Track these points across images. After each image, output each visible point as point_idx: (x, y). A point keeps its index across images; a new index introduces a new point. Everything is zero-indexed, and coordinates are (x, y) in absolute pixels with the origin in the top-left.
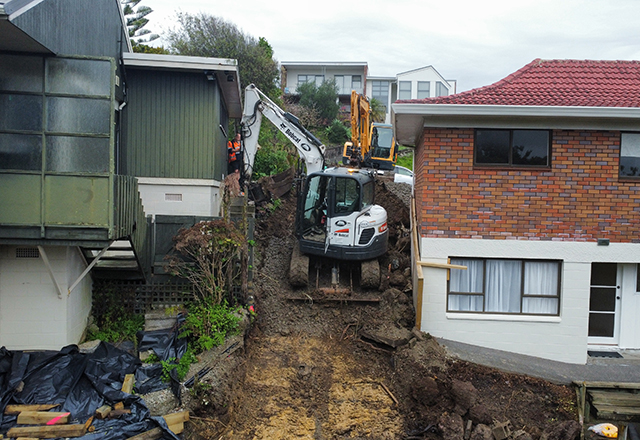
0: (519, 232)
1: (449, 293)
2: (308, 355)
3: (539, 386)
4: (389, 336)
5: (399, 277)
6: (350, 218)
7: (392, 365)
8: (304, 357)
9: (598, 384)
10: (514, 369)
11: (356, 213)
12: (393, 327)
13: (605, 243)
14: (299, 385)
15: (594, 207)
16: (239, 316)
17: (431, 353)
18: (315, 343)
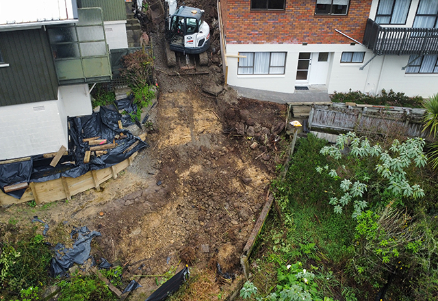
0: (269, 40)
1: (238, 67)
2: (182, 101)
3: (274, 106)
4: (214, 91)
5: (217, 59)
6: (193, 36)
7: (216, 103)
8: (181, 103)
9: (296, 103)
10: (264, 99)
11: (196, 34)
12: (216, 86)
13: (306, 44)
14: (181, 115)
15: (303, 29)
16: (153, 90)
17: (232, 97)
18: (184, 95)
